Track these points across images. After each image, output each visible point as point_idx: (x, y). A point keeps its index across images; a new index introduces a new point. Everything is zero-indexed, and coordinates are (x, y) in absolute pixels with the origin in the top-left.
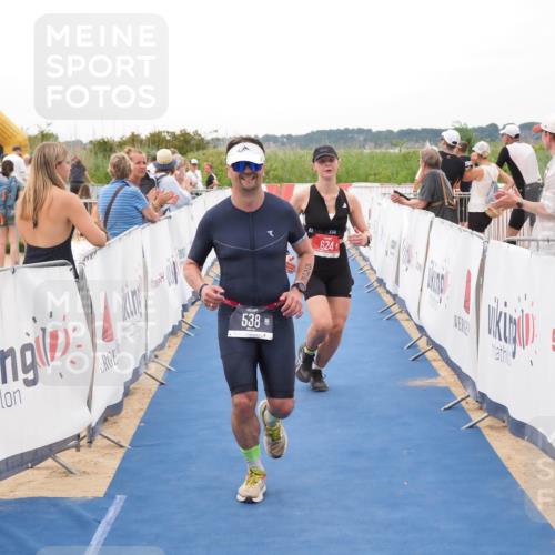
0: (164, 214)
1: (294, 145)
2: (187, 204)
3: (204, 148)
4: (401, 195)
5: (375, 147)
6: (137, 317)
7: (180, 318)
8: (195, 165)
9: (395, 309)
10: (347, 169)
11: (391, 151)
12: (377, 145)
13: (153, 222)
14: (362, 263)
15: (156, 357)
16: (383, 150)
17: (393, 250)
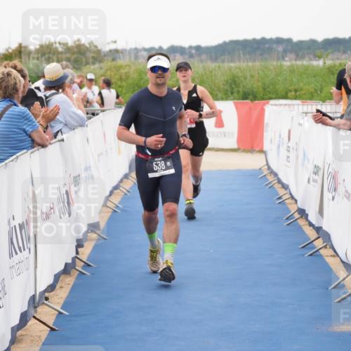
0: (55, 136)
1: (204, 57)
2: (82, 125)
3: (101, 61)
4: (324, 115)
5: (296, 60)
6: (26, 253)
7: (74, 254)
8: (91, 80)
9: (319, 243)
10: (264, 84)
11: (315, 63)
12: (298, 57)
13: (43, 146)
14: (281, 192)
15: (47, 299)
16: (305, 63)
17: (316, 177)
